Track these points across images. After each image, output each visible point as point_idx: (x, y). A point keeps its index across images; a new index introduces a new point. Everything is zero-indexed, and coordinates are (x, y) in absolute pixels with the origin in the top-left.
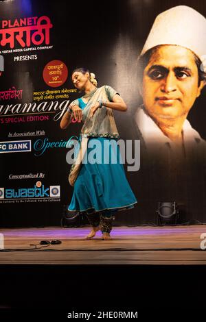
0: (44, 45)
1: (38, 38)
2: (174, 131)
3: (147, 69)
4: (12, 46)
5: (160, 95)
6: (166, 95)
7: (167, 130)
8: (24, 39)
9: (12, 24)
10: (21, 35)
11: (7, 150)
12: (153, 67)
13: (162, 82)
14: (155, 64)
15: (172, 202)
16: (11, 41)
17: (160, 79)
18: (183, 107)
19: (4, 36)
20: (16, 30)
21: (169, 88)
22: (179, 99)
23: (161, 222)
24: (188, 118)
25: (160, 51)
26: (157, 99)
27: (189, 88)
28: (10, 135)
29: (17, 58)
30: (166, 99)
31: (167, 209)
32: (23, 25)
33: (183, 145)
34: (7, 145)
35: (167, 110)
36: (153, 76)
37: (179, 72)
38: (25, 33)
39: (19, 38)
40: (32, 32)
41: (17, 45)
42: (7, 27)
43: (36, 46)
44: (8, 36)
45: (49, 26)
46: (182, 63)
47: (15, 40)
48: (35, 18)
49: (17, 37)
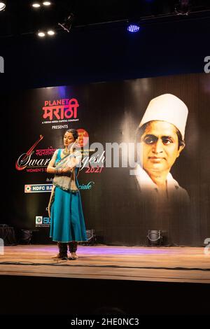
0: (72, 118)
1: (69, 113)
2: (161, 180)
3: (143, 137)
4: (51, 119)
5: (152, 155)
6: (156, 156)
7: (156, 179)
8: (59, 114)
9: (51, 103)
10: (58, 111)
11: (46, 190)
12: (147, 136)
13: (153, 146)
14: (149, 133)
15: (158, 230)
16: (50, 115)
17: (152, 143)
18: (168, 164)
19: (46, 112)
20: (54, 108)
21: (158, 150)
22: (165, 158)
23: (149, 244)
24: (170, 172)
25: (152, 124)
26: (149, 158)
27: (171, 152)
28: (48, 180)
29: (54, 127)
30: (156, 158)
31: (154, 235)
32: (59, 105)
33: (167, 190)
34: (46, 186)
35: (156, 166)
36: (147, 142)
37: (165, 139)
38: (60, 110)
39: (56, 113)
40: (65, 109)
41: (55, 118)
42: (48, 106)
43: (68, 119)
44: (48, 111)
45: (76, 105)
46: (167, 134)
47: (53, 114)
48: (67, 100)
49: (55, 112)
